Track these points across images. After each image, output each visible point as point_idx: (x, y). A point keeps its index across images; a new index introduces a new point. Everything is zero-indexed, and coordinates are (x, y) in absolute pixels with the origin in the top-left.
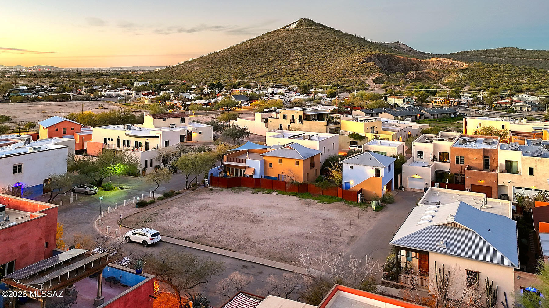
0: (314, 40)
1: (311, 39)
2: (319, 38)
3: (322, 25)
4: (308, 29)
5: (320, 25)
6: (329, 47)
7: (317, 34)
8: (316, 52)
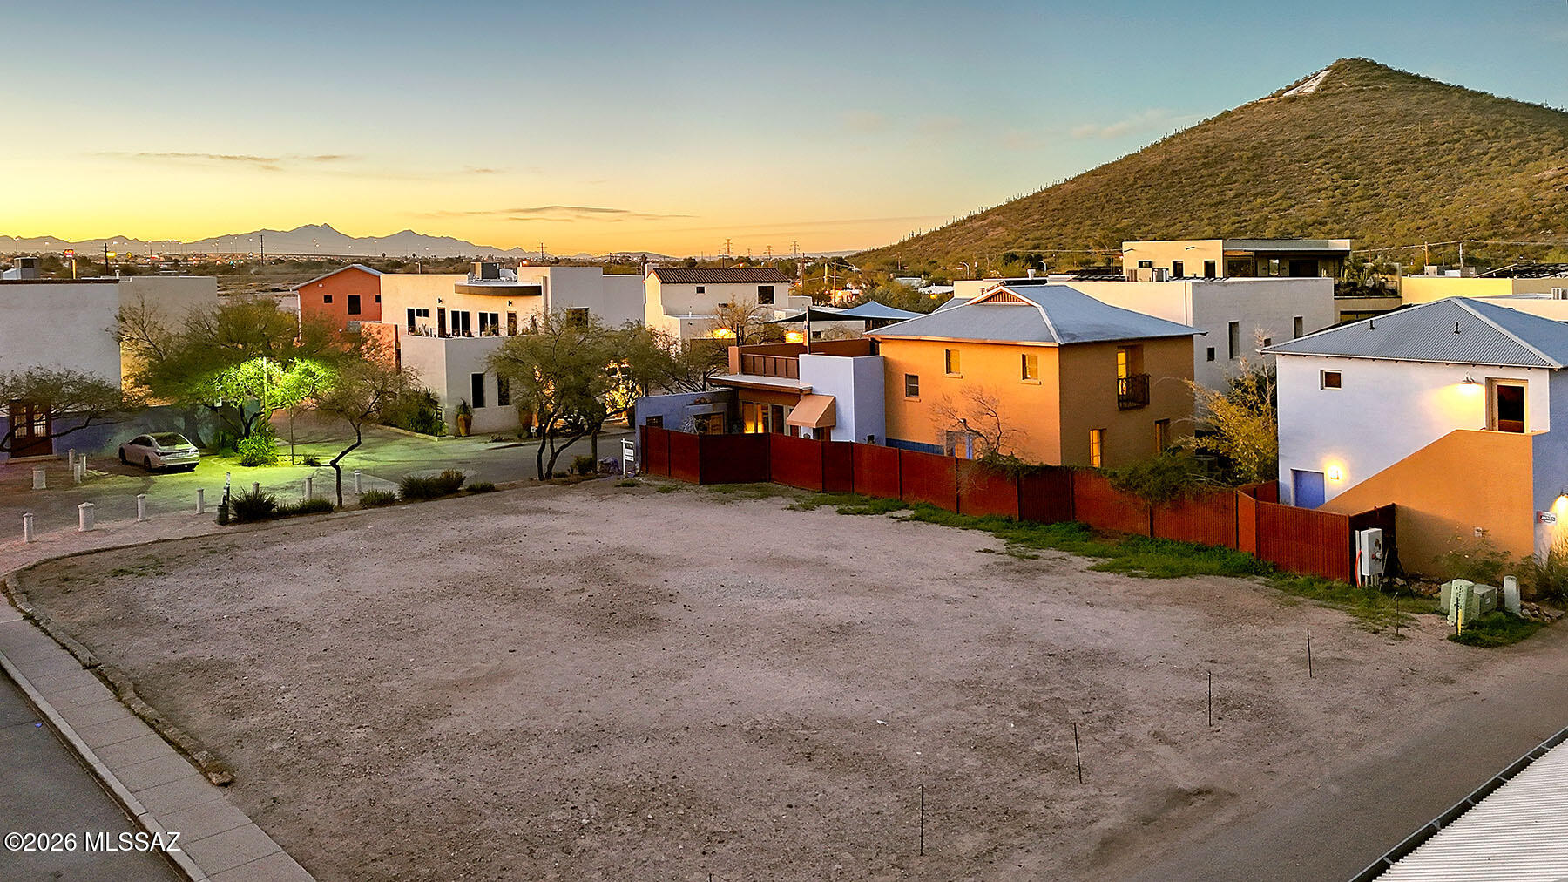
0: (1387, 125)
1: (1371, 124)
2: (1404, 118)
3: (1417, 77)
4: (1362, 90)
5: (1408, 76)
6: (1444, 147)
7: (1396, 106)
8: (1392, 163)
